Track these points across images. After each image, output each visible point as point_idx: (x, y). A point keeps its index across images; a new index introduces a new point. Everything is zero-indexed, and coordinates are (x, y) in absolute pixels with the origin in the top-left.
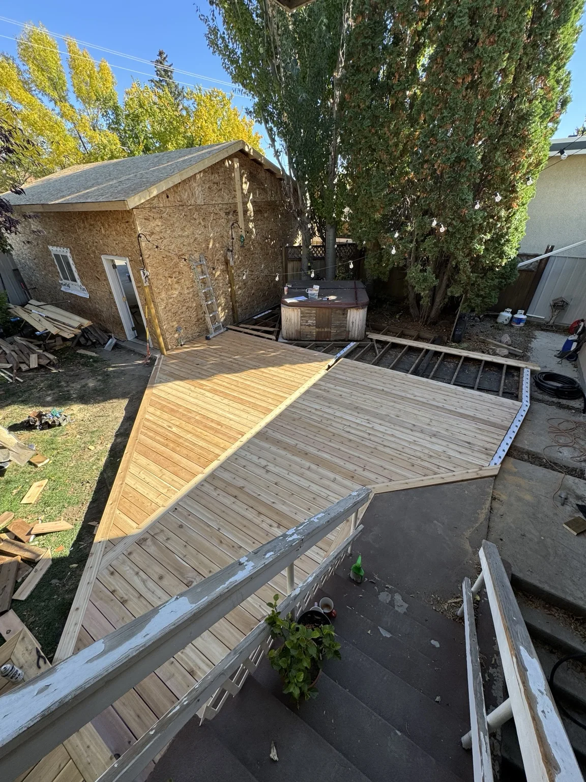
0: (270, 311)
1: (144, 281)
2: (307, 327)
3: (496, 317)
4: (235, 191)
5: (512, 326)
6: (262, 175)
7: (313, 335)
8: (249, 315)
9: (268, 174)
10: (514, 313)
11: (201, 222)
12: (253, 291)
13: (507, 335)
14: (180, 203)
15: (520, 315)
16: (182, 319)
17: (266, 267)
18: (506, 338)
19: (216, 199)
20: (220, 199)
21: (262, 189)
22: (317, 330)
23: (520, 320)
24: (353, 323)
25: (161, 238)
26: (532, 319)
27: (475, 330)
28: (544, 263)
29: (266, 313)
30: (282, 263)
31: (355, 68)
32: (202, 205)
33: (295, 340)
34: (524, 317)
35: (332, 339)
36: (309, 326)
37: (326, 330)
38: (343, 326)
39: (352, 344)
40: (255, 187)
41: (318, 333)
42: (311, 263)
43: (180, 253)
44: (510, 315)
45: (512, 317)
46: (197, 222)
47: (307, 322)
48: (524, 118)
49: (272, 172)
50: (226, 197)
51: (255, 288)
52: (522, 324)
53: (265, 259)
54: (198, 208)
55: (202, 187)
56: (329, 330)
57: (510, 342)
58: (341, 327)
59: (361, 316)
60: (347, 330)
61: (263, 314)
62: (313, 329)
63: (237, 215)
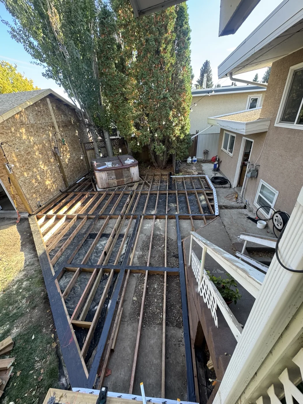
0: (84, 178)
1: (9, 171)
2: (112, 180)
3: (186, 161)
4: (51, 116)
5: (193, 163)
6: (63, 107)
7: (115, 183)
8: (73, 182)
9: (66, 107)
10: (192, 158)
11: (36, 133)
12: (72, 169)
13: (194, 167)
14: (21, 123)
15: (194, 159)
16: (37, 190)
17: (76, 154)
18: (194, 168)
19: (41, 120)
20: (44, 120)
21: (65, 114)
22: (117, 180)
23: (195, 161)
24: (133, 173)
25: (14, 144)
26: (198, 160)
27: (181, 168)
28: (196, 138)
29: (82, 179)
30: (83, 152)
31: (106, 57)
32: (34, 124)
33: (107, 188)
34: (196, 159)
35: (125, 184)
36: (113, 179)
37: (121, 179)
38: (129, 176)
40: (61, 113)
41: (118, 182)
42: (100, 150)
43: (27, 152)
44: (191, 159)
45: (192, 160)
46: (33, 133)
47: (111, 177)
49: (68, 105)
50: (47, 119)
51: (73, 167)
52: (196, 162)
53: (74, 151)
54: (32, 126)
55: (32, 114)
56: (123, 179)
57: (196, 169)
58: (128, 177)
59: (137, 170)
60: (131, 177)
61: (81, 180)
62: (115, 181)
63: (55, 128)
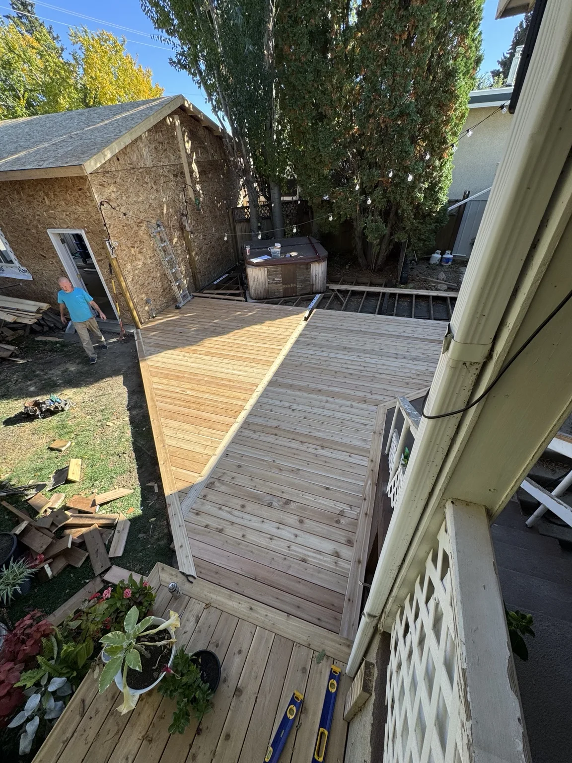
0: (227, 275)
1: (111, 252)
2: (274, 285)
3: (429, 259)
4: (179, 151)
5: (442, 265)
6: (201, 133)
7: (280, 292)
8: (208, 281)
9: (207, 132)
10: (442, 254)
11: (153, 186)
12: (208, 257)
13: (442, 273)
14: (131, 166)
15: (448, 255)
16: (150, 291)
17: (217, 230)
18: (442, 276)
19: (163, 160)
20: (167, 160)
21: (204, 148)
22: (284, 286)
23: (448, 260)
24: (316, 276)
25: (118, 206)
26: (456, 258)
27: (415, 272)
28: (462, 209)
29: (224, 277)
30: (230, 225)
31: (293, 19)
32: (152, 167)
33: (264, 299)
34: (451, 256)
35: (298, 294)
36: (276, 283)
37: (292, 285)
38: (307, 279)
39: (318, 296)
40: (196, 146)
41: (285, 290)
42: (261, 223)
43: (139, 221)
44: (439, 256)
45: (442, 258)
46: (150, 185)
47: (274, 280)
48: (451, 74)
49: (210, 128)
50: (172, 158)
51: (209, 253)
52: (450, 263)
53: (214, 222)
54: (148, 171)
55: (149, 147)
56: (295, 285)
57: (445, 279)
58: (306, 281)
59: (323, 269)
60: (311, 283)
61: (221, 279)
62: (281, 286)
63: (184, 177)
